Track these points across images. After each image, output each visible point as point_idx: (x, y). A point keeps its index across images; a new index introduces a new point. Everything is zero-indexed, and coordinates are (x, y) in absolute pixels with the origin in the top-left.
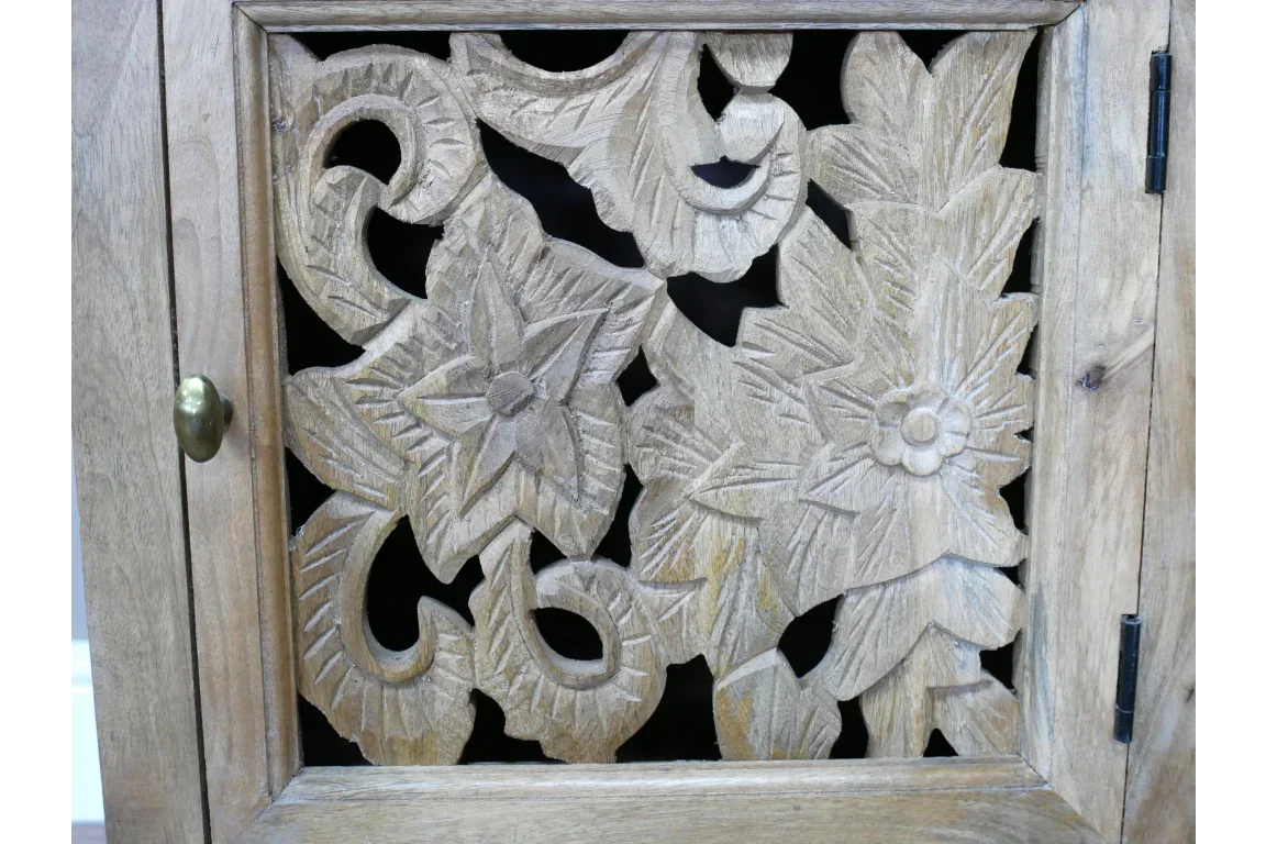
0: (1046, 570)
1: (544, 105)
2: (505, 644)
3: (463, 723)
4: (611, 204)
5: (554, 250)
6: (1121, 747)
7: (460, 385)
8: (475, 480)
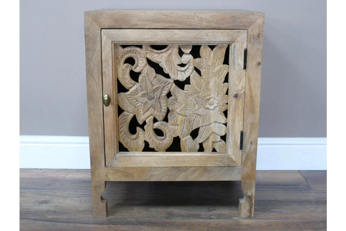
1: (156, 55)
2: (149, 133)
3: (143, 145)
4: (166, 70)
5: (157, 76)
6: (241, 151)
7: (143, 95)
8: (145, 110)
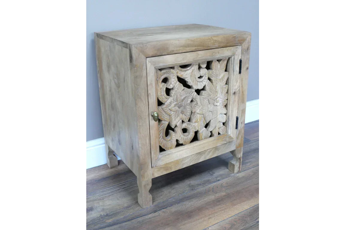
0: (230, 113)
1: (183, 73)
2: (179, 133)
3: (175, 143)
4: (190, 83)
5: (185, 89)
6: (236, 130)
7: (175, 105)
8: (176, 116)
